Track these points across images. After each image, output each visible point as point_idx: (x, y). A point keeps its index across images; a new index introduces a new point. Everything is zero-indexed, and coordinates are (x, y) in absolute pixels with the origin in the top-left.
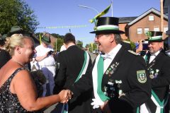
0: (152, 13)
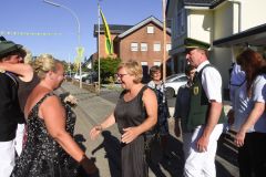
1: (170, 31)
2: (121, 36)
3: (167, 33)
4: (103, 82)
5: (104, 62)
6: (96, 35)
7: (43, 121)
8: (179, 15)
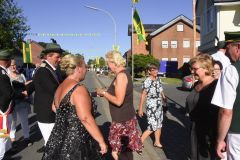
0: (181, 21)
1: (199, 28)
2: (152, 34)
3: (197, 30)
4: (136, 76)
5: (137, 58)
6: (130, 34)
7: (74, 106)
8: (208, 12)
